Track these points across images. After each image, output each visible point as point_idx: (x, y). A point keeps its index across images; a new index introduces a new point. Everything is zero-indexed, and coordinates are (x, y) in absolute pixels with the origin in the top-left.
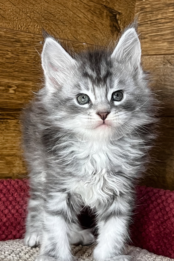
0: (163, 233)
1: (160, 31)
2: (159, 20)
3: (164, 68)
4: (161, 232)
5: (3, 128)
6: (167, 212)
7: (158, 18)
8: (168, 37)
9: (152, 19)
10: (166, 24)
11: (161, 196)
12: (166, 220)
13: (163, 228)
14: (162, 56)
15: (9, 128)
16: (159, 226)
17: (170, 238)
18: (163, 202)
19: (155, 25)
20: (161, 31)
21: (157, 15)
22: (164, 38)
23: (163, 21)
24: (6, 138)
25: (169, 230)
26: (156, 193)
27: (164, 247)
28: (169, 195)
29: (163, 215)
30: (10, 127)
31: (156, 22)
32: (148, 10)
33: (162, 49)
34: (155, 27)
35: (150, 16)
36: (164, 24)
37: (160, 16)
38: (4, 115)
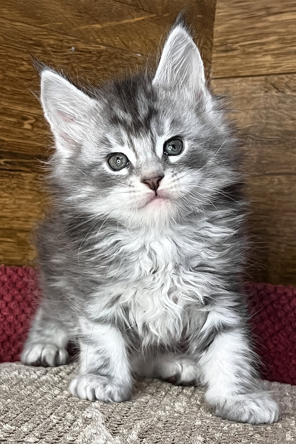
3: (266, 97)
5: (15, 185)
14: (263, 78)
15: (22, 187)
24: (18, 202)
30: (23, 184)
33: (264, 66)
38: (14, 165)
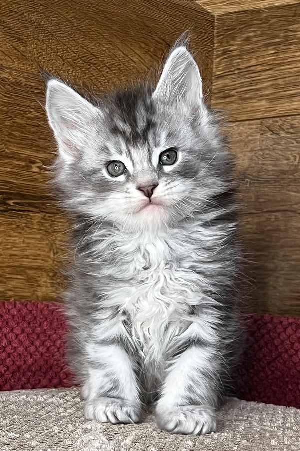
0: (270, 377)
1: (254, 84)
2: (252, 68)
3: (262, 139)
4: (268, 377)
6: (277, 347)
7: (251, 64)
8: (267, 92)
9: (241, 67)
10: (263, 73)
11: (266, 324)
12: (276, 359)
13: (271, 370)
16: (264, 368)
17: (282, 385)
18: (269, 332)
19: (246, 75)
20: (257, 84)
21: (249, 60)
22: (260, 94)
23: (259, 68)
25: (281, 372)
26: (258, 320)
27: (274, 397)
28: (279, 321)
29: (271, 351)
31: (249, 70)
32: (234, 53)
34: (246, 78)
35: (238, 62)
36: (260, 73)
37: (254, 62)
